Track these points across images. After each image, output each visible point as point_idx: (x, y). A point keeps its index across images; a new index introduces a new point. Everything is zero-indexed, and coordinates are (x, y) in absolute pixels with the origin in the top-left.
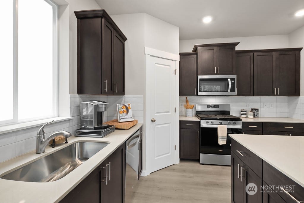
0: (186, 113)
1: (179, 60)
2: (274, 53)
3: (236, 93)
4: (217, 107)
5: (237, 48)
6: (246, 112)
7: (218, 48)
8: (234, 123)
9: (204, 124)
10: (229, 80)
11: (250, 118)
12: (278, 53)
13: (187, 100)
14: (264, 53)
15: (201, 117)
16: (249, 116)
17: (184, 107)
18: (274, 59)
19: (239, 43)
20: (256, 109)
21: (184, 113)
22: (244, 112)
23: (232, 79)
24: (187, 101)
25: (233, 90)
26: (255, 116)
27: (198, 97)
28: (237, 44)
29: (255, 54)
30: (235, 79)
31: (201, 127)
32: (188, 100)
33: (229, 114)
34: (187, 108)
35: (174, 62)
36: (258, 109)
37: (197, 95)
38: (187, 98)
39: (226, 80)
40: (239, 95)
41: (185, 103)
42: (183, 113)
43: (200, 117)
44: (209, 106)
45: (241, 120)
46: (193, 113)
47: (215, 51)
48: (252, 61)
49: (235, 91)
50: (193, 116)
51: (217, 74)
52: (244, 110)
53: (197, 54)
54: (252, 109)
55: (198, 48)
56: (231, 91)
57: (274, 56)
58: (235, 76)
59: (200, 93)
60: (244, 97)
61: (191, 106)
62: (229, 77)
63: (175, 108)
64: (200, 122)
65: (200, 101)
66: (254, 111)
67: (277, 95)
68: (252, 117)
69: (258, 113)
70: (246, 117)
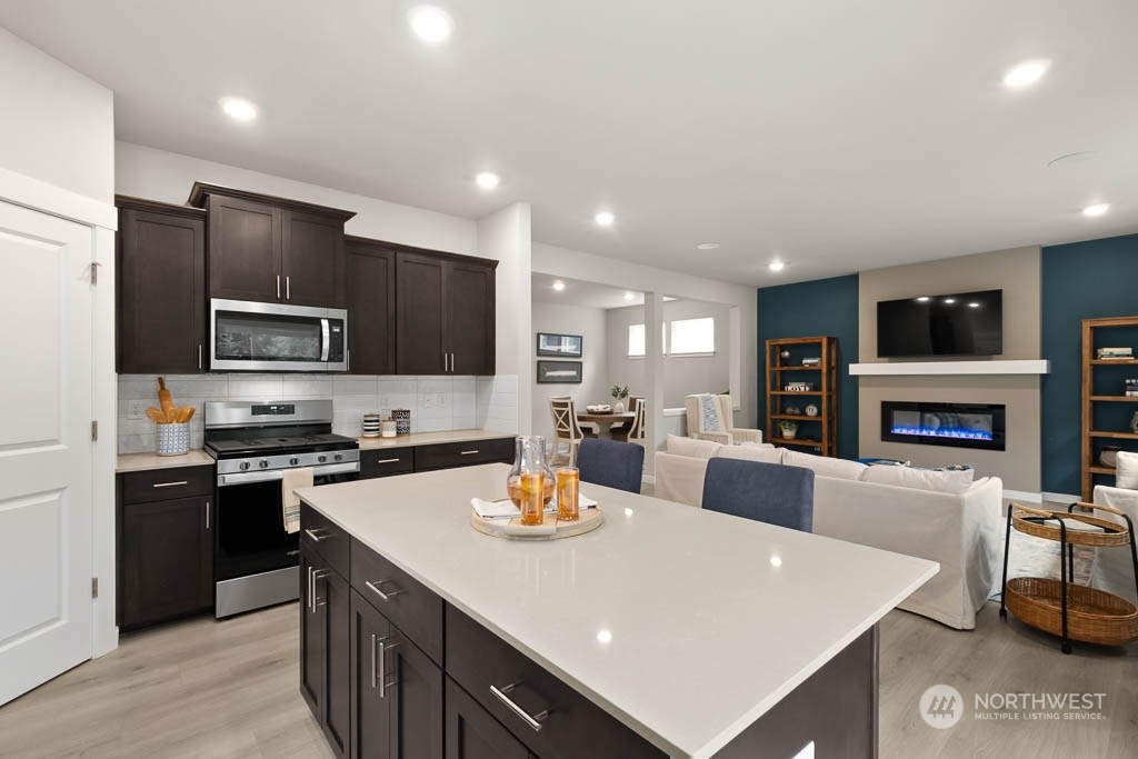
0: (158, 439)
1: (115, 227)
2: (443, 263)
3: (343, 366)
4: (288, 413)
5: (350, 228)
6: (377, 421)
7: (288, 214)
8: (336, 457)
9: (233, 473)
10: (325, 323)
11: (389, 439)
12: (452, 264)
13: (163, 388)
14: (421, 259)
15: (220, 449)
16: (385, 434)
17: (147, 418)
18: (444, 277)
19: (355, 214)
20: (404, 412)
21: (147, 441)
22: (372, 424)
23: (332, 322)
24: (163, 393)
25: (335, 355)
26: (400, 432)
27: (208, 377)
28: (349, 215)
29: (400, 255)
30: (342, 321)
31: (220, 484)
32: (166, 387)
33: (330, 431)
34: (161, 418)
35: (89, 229)
36: (408, 411)
37: (207, 368)
38: (161, 381)
39: (316, 322)
40: (355, 369)
41: (153, 402)
42: (145, 443)
43: (216, 450)
44: (258, 409)
45: (357, 446)
46: (189, 439)
47: (275, 223)
48: (391, 273)
49: (342, 360)
50: (191, 450)
51: (282, 301)
52: (372, 416)
53: (205, 218)
54: (394, 412)
55: (211, 195)
56: (330, 360)
57: (444, 271)
58: (342, 314)
59: (215, 364)
60: (375, 377)
61: (182, 413)
62: (324, 314)
63: (94, 425)
64: (215, 466)
65: (225, 392)
66: (400, 415)
67: (449, 373)
68: (393, 433)
69: (409, 423)
70: (378, 437)
